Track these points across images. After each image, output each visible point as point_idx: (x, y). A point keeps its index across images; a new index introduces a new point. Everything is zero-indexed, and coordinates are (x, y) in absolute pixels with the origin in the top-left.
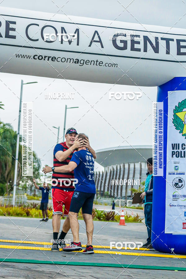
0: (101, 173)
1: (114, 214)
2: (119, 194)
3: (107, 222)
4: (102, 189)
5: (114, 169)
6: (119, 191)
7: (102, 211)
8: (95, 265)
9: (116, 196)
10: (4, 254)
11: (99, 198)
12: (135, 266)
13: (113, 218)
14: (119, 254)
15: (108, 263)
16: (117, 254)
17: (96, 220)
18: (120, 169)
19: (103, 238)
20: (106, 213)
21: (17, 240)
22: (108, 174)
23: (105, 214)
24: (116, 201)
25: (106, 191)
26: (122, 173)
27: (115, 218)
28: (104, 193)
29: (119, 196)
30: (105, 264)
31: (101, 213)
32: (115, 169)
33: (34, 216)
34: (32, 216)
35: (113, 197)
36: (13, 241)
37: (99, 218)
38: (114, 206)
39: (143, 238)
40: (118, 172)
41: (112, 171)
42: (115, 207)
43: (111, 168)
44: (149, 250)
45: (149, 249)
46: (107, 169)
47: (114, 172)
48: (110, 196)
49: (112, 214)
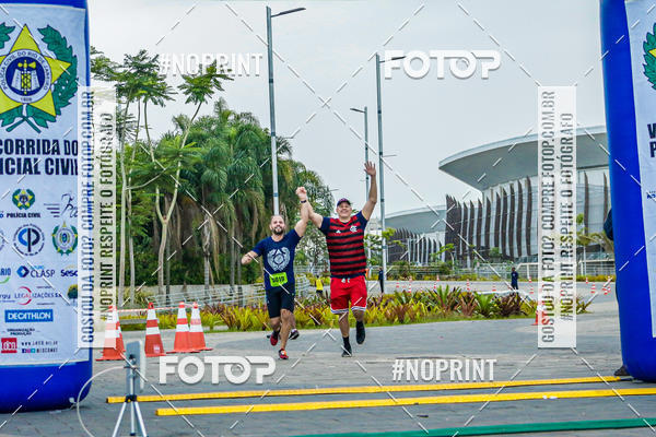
0: (476, 206)
1: (519, 299)
2: (524, 249)
3: (505, 320)
4: (483, 244)
5: (505, 194)
6: (524, 243)
7: (490, 296)
8: (500, 431)
9: (516, 255)
10: (284, 425)
11: (478, 264)
12: (594, 423)
13: (518, 310)
14: (552, 397)
15: (531, 422)
16: (545, 397)
17: (477, 318)
18: (520, 190)
19: (504, 362)
20: (500, 299)
21: (305, 388)
22: (494, 206)
23: (498, 303)
24: (518, 267)
25: (492, 246)
26: (525, 199)
27: (523, 308)
28: (487, 252)
29: (524, 255)
30: (525, 426)
31: (488, 300)
32: (509, 193)
33: (332, 324)
34: (328, 326)
35: (511, 258)
36: (298, 392)
37: (485, 313)
38: (515, 279)
39: (598, 352)
40: (517, 197)
41: (501, 196)
42: (519, 282)
43: (497, 190)
44: (619, 381)
45: (618, 378)
46: (488, 194)
47: (505, 199)
48: (505, 258)
49: (513, 300)
